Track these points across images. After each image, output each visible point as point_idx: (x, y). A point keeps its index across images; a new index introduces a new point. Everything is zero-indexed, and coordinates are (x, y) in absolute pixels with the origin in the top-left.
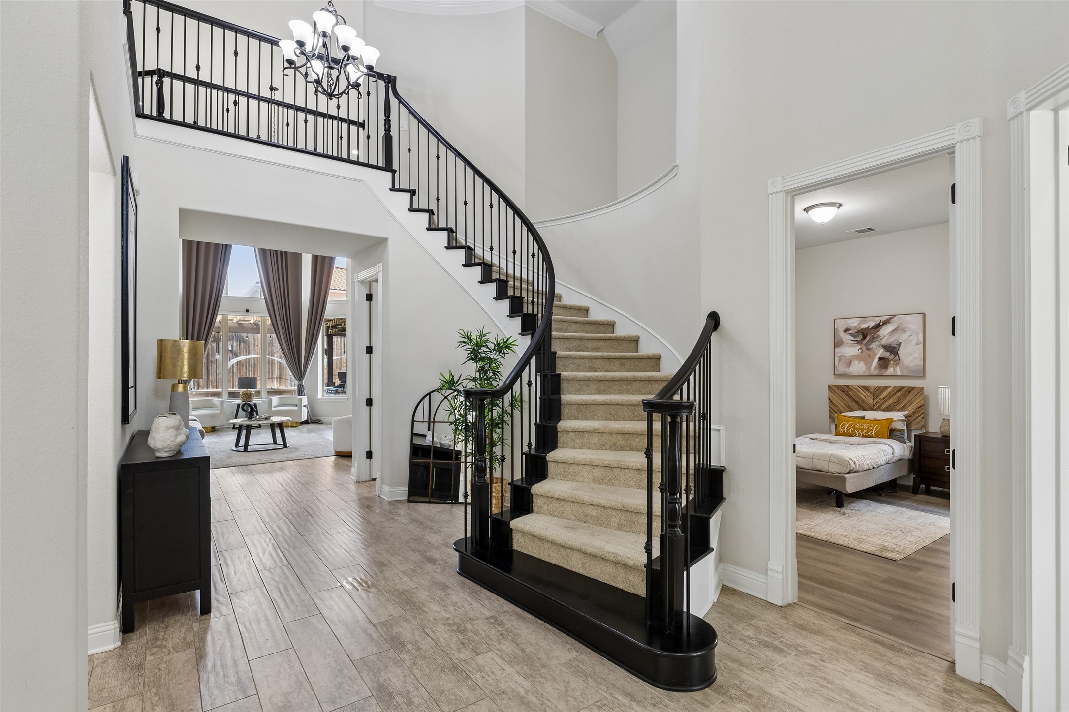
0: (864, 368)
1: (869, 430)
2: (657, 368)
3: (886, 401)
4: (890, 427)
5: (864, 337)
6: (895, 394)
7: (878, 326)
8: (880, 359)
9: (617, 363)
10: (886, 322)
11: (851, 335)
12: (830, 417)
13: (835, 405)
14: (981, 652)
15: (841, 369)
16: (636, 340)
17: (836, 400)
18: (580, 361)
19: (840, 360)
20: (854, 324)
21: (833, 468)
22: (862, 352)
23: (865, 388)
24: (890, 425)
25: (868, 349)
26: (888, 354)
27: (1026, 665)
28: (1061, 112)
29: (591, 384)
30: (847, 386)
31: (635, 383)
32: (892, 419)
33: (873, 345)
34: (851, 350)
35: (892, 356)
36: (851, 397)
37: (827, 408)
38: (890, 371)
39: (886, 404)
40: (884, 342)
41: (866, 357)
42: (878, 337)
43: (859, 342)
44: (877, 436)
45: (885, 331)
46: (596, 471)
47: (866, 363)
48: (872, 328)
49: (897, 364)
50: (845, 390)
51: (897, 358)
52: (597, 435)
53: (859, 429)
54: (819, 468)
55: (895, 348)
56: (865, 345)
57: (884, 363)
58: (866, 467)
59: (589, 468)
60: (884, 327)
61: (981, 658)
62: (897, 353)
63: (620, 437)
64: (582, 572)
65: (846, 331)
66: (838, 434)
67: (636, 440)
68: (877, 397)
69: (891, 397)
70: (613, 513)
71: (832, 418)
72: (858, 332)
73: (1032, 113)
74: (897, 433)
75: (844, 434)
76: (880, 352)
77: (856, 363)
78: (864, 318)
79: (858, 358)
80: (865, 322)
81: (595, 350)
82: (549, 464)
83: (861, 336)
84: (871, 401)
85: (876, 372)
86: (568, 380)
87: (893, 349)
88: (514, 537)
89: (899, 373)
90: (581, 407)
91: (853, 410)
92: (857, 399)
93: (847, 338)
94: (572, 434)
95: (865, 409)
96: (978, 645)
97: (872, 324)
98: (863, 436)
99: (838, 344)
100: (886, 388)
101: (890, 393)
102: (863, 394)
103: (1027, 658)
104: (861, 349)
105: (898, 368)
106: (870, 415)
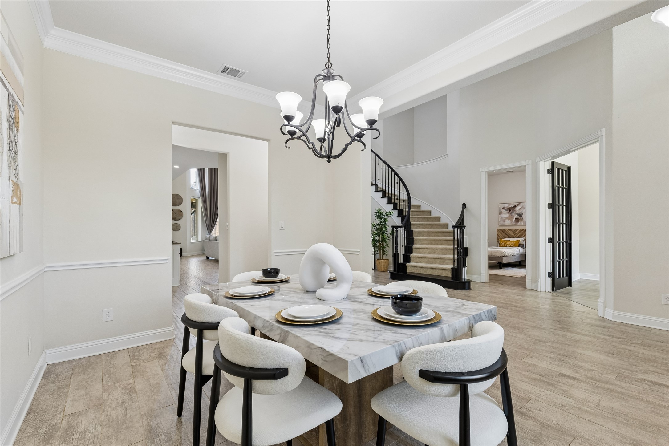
0: (510, 222)
1: (511, 244)
2: (439, 221)
3: (518, 234)
4: (519, 243)
5: (510, 211)
6: (521, 231)
7: (515, 207)
8: (516, 219)
9: (426, 219)
10: (518, 205)
11: (505, 210)
12: (497, 241)
13: (499, 237)
14: (532, 282)
15: (502, 223)
16: (430, 212)
17: (499, 234)
18: (415, 219)
19: (501, 219)
20: (506, 206)
21: (499, 255)
22: (509, 216)
23: (510, 230)
24: (519, 242)
25: (511, 215)
26: (519, 217)
27: (539, 281)
28: (546, 162)
29: (420, 226)
30: (504, 229)
31: (434, 226)
32: (519, 240)
33: (513, 214)
34: (505, 215)
35: (520, 218)
36: (505, 233)
37: (496, 238)
38: (519, 223)
39: (518, 235)
40: (517, 212)
41: (510, 218)
42: (515, 210)
43: (508, 213)
44: (514, 246)
45: (518, 208)
46: (429, 250)
47: (511, 220)
48: (513, 207)
49: (522, 221)
50: (503, 231)
51: (522, 218)
52: (426, 241)
53: (508, 244)
54: (494, 255)
55: (521, 214)
56: (510, 214)
57: (517, 220)
58: (509, 255)
59: (426, 249)
60: (517, 207)
61: (532, 284)
62: (522, 217)
63: (434, 241)
64: (431, 274)
65: (503, 208)
66: (500, 246)
67: (439, 242)
68: (515, 233)
69: (520, 233)
70: (437, 260)
71: (498, 241)
72: (508, 209)
73: (540, 162)
74: (521, 245)
75: (502, 246)
76: (516, 216)
77: (507, 220)
78: (510, 204)
79: (508, 218)
80: (510, 205)
81: (417, 215)
82: (413, 249)
83: (509, 210)
84: (512, 234)
85: (514, 224)
86: (413, 224)
87: (520, 215)
88: (407, 268)
89: (522, 224)
90: (419, 233)
91: (506, 238)
92: (507, 234)
93: (504, 211)
94: (418, 241)
95: (510, 238)
96: (531, 281)
97: (513, 206)
98: (509, 246)
99: (500, 213)
100: (518, 229)
101: (519, 231)
102: (510, 232)
103: (539, 279)
104: (509, 215)
105: (522, 222)
106: (512, 239)
